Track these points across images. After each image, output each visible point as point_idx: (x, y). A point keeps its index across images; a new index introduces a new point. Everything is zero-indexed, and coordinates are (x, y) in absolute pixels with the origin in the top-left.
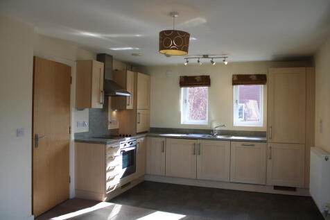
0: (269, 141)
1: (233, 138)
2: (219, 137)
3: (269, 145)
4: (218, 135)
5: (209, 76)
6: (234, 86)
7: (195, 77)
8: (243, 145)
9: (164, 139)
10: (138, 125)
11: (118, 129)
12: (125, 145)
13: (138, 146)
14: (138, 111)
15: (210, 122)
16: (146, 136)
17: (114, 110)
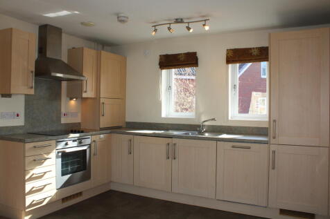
0: (273, 141)
1: (224, 136)
2: (207, 135)
3: (273, 148)
4: (206, 132)
5: (195, 53)
6: (230, 65)
7: (178, 55)
8: (233, 147)
9: (132, 136)
10: (101, 117)
11: (79, 123)
12: (66, 144)
13: (93, 145)
14: (102, 101)
15: (198, 115)
16: (111, 133)
17: (71, 99)
